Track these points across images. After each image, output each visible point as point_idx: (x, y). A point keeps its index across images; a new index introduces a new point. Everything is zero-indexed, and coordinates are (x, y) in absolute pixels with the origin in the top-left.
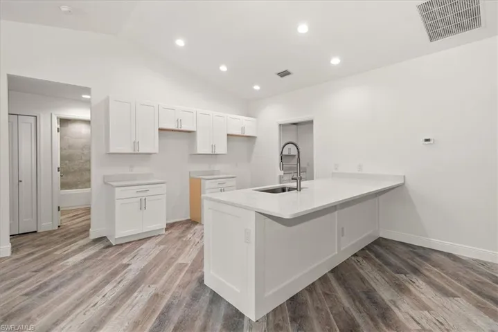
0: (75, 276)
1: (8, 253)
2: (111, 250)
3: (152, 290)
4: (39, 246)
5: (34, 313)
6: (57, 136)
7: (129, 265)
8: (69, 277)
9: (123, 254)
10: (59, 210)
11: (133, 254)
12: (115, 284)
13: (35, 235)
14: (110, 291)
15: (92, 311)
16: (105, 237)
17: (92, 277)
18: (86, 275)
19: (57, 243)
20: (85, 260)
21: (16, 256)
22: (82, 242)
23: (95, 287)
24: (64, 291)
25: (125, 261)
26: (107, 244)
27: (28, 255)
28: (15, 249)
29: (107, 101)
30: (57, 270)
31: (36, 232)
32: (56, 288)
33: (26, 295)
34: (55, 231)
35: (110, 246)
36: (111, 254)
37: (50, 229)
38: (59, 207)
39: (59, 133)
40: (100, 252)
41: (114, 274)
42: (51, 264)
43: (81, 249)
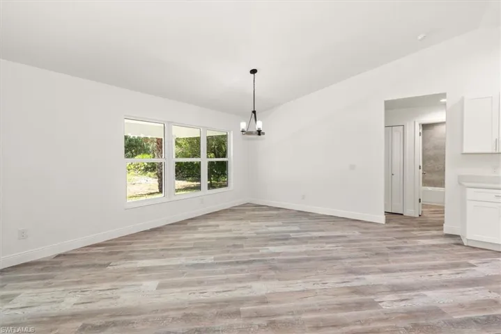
0: (421, 252)
1: (384, 223)
2: (459, 247)
3: (493, 296)
4: (402, 224)
5: (391, 259)
6: (419, 139)
7: (475, 266)
8: (417, 250)
9: (471, 256)
10: (420, 202)
11: (484, 260)
12: (454, 272)
13: (401, 216)
14: (447, 274)
15: (427, 278)
16: (459, 236)
17: (434, 259)
18: (430, 255)
19: (415, 227)
20: (433, 245)
21: (387, 225)
22: (435, 233)
23: (435, 266)
24: (411, 257)
25: (472, 262)
26: (459, 242)
27: (394, 227)
28: (388, 221)
29: (462, 102)
30: (410, 243)
31: (402, 214)
32: (407, 253)
33: (389, 248)
34: (415, 218)
35: (462, 245)
36: (459, 251)
37: (412, 215)
38: (420, 200)
39: (421, 137)
40: (449, 245)
41: (457, 266)
42: (408, 238)
43: (433, 237)
